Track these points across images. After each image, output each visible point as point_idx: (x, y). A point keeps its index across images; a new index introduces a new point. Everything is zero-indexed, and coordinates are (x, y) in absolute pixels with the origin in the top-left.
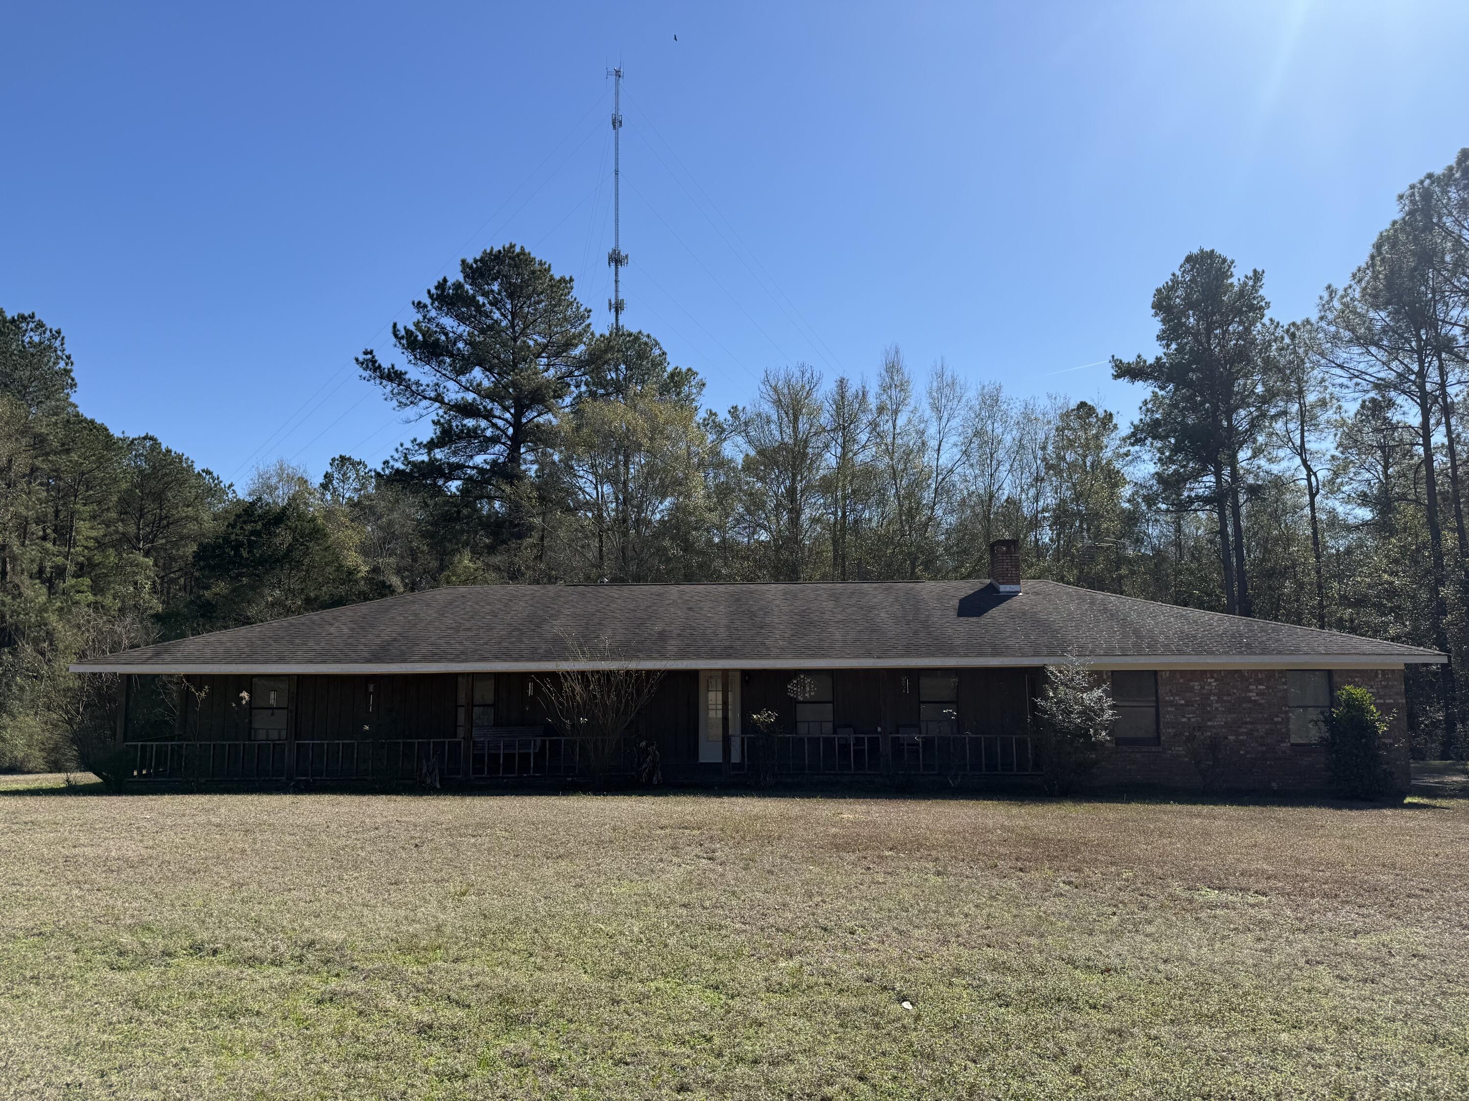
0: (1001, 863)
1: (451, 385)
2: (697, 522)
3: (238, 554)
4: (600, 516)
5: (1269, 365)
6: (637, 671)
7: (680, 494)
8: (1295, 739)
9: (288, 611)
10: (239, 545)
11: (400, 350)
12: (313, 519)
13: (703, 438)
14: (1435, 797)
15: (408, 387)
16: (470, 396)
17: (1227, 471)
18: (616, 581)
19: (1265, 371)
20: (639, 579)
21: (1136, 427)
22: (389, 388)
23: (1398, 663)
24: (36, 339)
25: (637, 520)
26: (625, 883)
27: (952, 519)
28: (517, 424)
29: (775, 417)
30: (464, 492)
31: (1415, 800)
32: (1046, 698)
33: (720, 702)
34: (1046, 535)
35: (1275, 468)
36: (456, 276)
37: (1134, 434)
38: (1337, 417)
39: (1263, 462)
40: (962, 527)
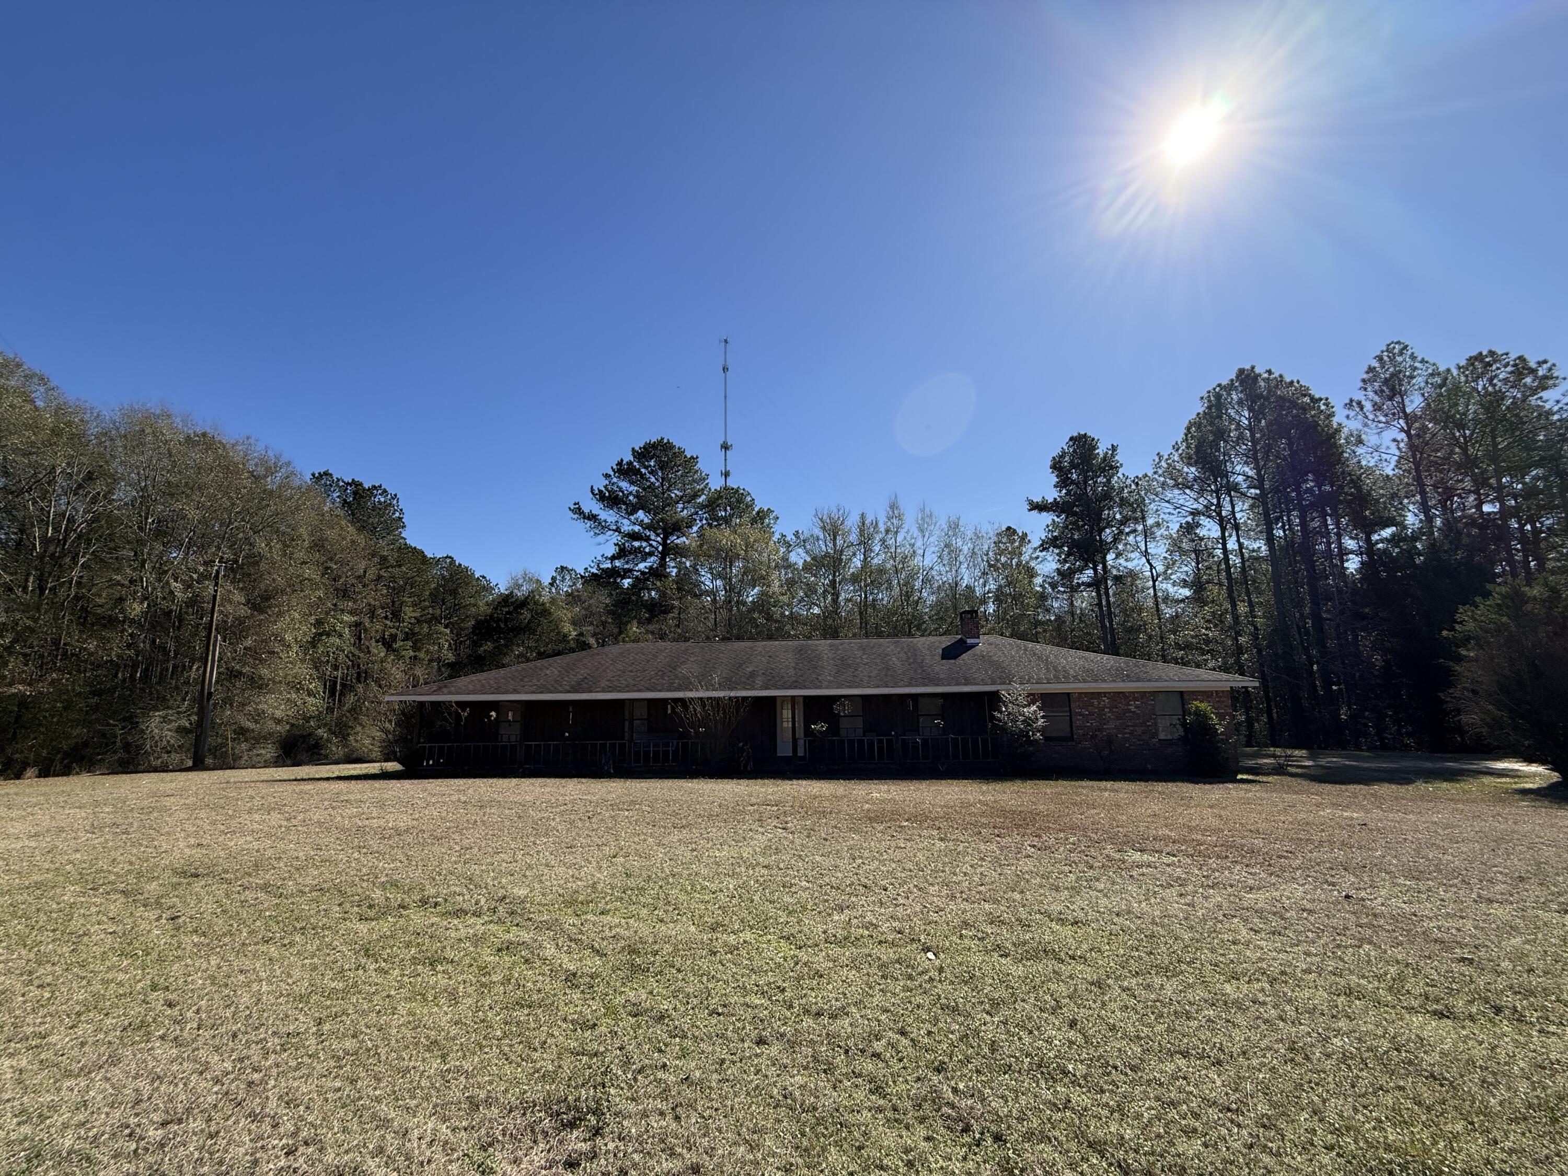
0: (984, 831)
1: (626, 522)
2: (775, 602)
3: (498, 626)
4: (715, 599)
5: (1123, 502)
6: (736, 697)
7: (764, 584)
8: (1162, 736)
9: (528, 660)
10: (499, 620)
11: (595, 501)
12: (543, 604)
13: (777, 551)
14: (1257, 774)
15: (600, 523)
16: (637, 528)
17: (1100, 567)
18: (724, 639)
19: (1121, 506)
20: (739, 638)
21: (1043, 541)
22: (589, 524)
23: (1226, 686)
24: (382, 500)
25: (738, 601)
26: (726, 847)
27: (933, 598)
28: (664, 544)
29: (822, 537)
30: (633, 586)
31: (1245, 777)
32: (1001, 712)
33: (790, 716)
34: (991, 608)
35: (1130, 565)
36: (628, 457)
37: (1042, 545)
38: (1167, 533)
39: (1122, 561)
40: (939, 603)
